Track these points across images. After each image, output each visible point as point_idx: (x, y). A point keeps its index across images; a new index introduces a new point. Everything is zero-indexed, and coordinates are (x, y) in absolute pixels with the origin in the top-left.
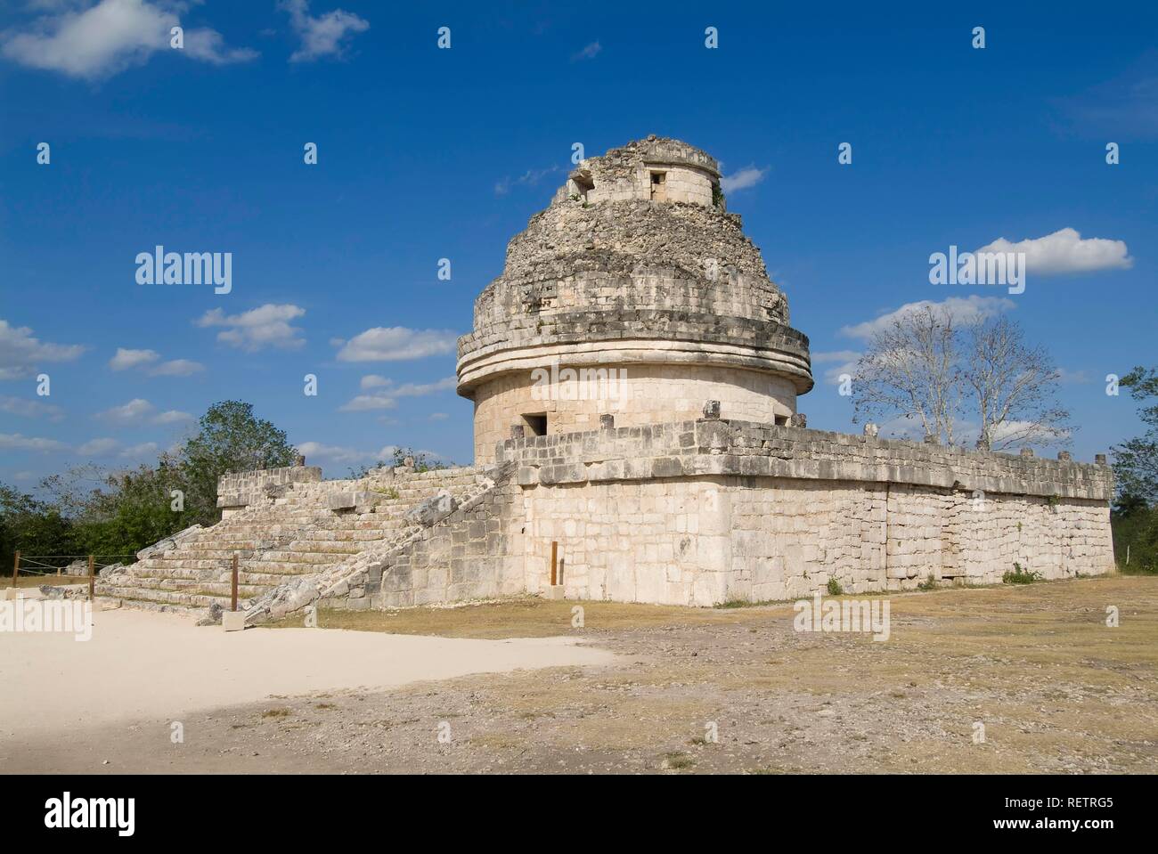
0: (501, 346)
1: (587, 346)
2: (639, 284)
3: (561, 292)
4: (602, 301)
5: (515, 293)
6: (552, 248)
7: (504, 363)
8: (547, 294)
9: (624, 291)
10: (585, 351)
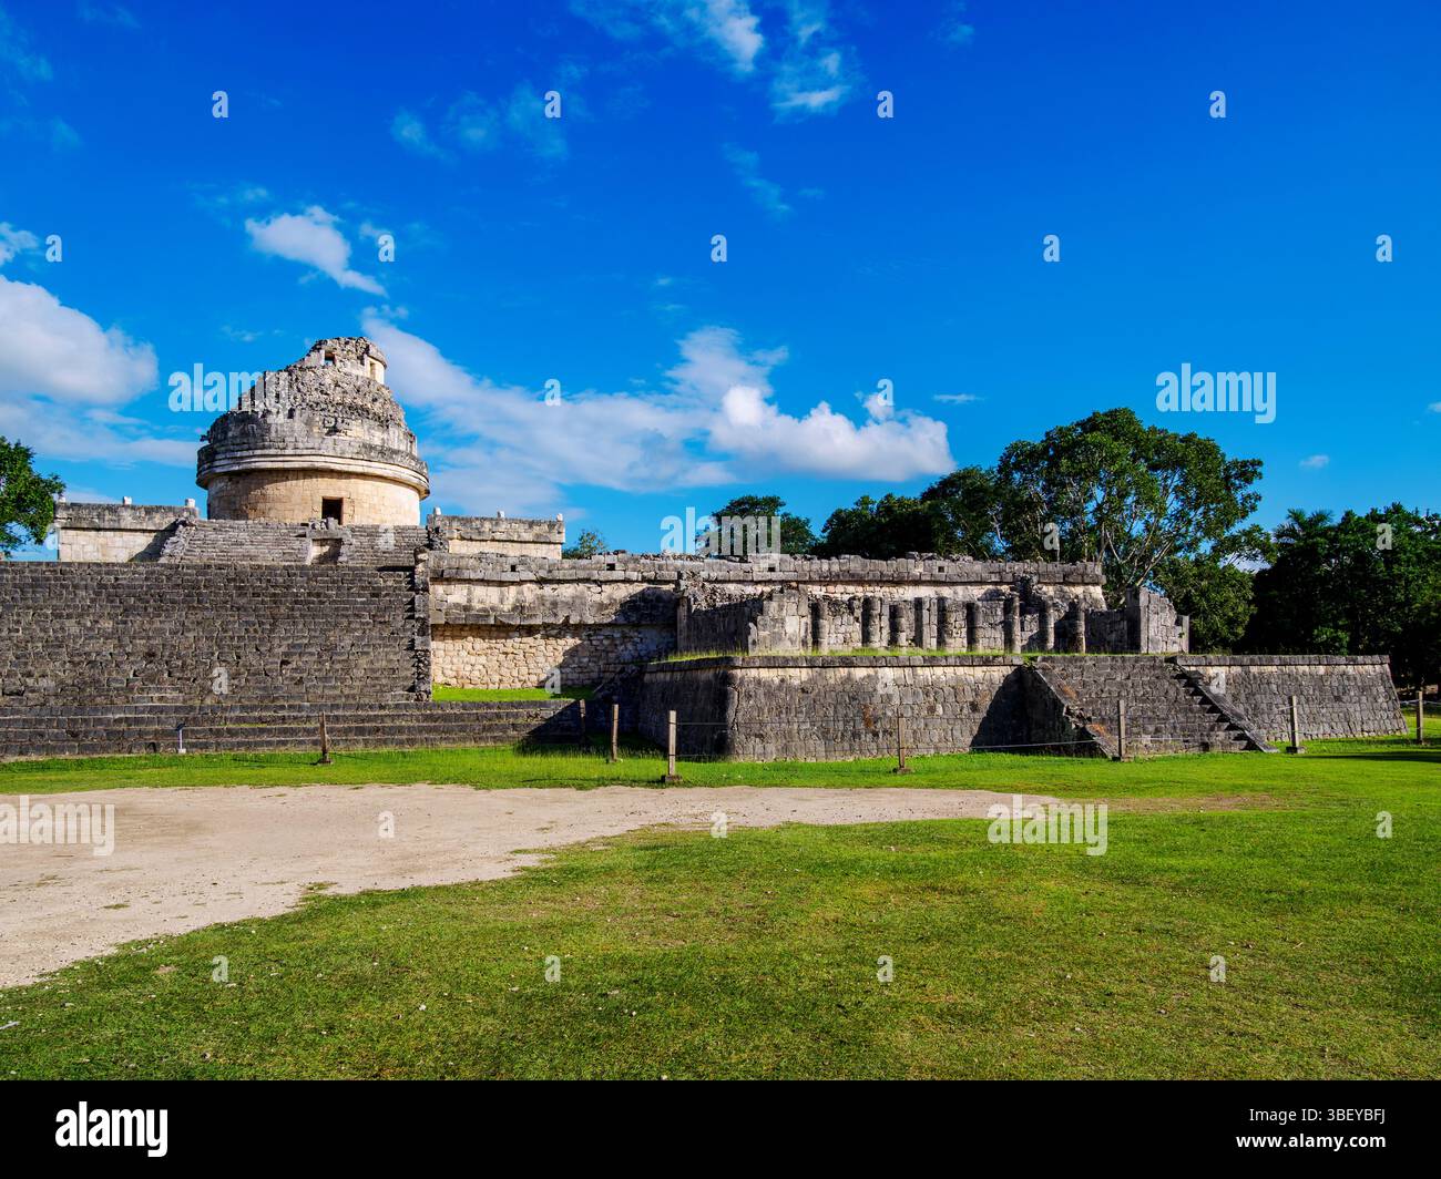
0: (313, 452)
1: (377, 464)
2: (391, 433)
3: (354, 428)
4: (376, 439)
5: (317, 419)
6: (326, 394)
7: (320, 462)
8: (346, 426)
9: (385, 436)
10: (377, 468)
